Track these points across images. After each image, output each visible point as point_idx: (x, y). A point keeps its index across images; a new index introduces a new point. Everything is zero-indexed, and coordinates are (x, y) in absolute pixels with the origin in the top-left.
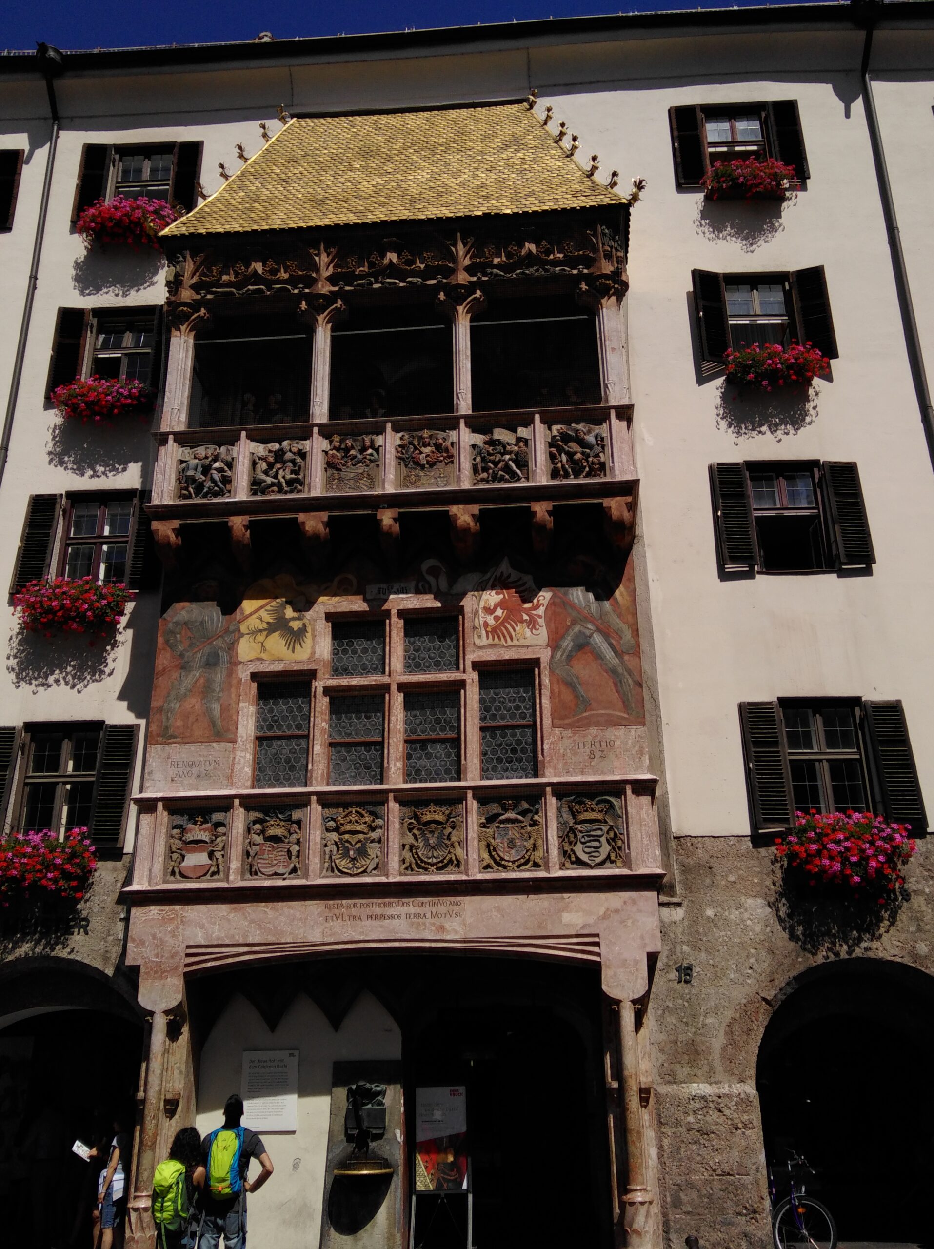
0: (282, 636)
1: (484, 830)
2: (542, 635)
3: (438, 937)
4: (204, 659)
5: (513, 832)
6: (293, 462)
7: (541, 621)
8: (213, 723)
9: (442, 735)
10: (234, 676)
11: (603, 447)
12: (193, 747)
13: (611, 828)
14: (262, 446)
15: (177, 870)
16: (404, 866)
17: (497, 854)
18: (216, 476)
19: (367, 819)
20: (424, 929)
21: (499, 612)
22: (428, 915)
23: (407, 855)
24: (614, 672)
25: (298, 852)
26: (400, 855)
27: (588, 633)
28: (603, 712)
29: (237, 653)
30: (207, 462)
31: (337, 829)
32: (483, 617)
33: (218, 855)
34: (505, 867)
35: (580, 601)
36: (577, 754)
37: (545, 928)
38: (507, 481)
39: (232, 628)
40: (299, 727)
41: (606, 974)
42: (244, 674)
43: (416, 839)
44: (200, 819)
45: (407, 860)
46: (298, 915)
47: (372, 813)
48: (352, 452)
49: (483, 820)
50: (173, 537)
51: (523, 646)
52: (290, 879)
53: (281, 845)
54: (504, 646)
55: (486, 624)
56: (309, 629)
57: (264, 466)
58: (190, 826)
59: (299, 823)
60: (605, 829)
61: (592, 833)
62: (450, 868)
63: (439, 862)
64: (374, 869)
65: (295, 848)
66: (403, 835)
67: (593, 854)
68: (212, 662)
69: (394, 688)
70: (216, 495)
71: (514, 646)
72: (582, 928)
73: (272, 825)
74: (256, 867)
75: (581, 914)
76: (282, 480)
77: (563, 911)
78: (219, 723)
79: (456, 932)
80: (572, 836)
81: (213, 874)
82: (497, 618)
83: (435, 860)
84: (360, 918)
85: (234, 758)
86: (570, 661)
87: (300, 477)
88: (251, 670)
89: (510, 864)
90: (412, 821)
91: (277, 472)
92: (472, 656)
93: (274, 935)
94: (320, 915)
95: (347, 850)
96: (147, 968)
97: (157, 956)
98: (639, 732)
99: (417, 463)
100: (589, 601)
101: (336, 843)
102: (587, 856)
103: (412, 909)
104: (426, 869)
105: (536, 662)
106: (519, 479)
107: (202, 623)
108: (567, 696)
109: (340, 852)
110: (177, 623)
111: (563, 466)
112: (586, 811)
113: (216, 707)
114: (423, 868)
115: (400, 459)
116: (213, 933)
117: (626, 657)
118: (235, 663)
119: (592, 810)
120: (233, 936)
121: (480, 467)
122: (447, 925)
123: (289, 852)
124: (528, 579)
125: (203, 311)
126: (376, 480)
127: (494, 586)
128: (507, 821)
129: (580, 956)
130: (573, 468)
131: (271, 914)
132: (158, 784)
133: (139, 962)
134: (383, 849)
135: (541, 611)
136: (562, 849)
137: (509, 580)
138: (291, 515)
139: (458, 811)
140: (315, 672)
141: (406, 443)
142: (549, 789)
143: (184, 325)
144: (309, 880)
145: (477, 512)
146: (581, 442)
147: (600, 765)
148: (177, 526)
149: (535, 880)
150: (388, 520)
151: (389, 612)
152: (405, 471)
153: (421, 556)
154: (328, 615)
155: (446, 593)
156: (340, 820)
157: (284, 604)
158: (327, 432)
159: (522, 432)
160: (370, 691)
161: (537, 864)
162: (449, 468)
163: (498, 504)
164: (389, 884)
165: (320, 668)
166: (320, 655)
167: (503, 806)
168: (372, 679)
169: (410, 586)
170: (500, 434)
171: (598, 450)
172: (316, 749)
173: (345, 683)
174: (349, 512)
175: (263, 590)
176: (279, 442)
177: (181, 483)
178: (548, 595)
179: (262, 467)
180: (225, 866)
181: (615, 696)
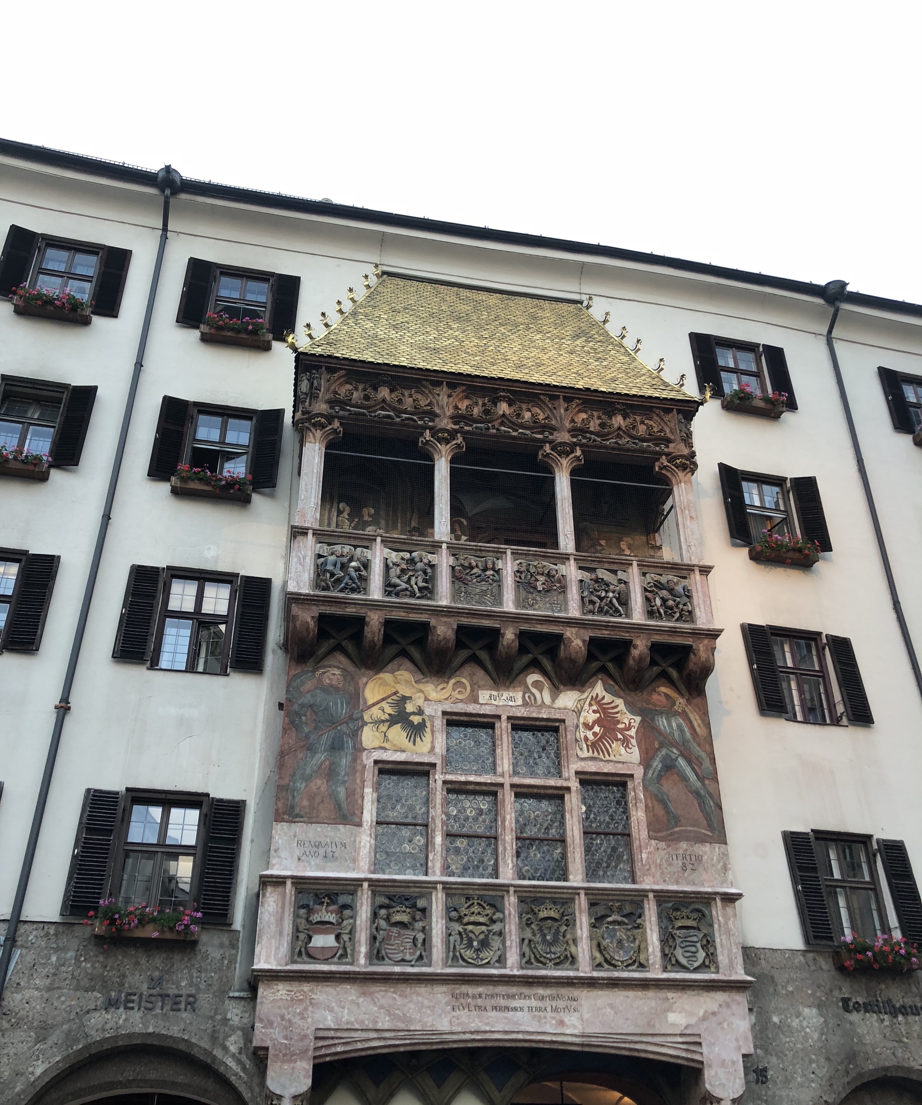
0: (404, 728)
1: (595, 930)
2: (634, 755)
3: (559, 1032)
4: (329, 743)
5: (621, 934)
6: (425, 572)
7: (634, 741)
8: (338, 806)
9: (551, 835)
10: (358, 761)
11: (689, 597)
12: (319, 828)
13: (705, 935)
14: (394, 554)
15: (303, 950)
16: (524, 961)
17: (609, 954)
19: (488, 912)
20: (546, 1023)
21: (597, 729)
22: (549, 1009)
23: (526, 949)
24: (697, 794)
25: (424, 940)
26: (521, 949)
27: (674, 756)
28: (691, 829)
29: (361, 740)
30: (345, 560)
32: (582, 733)
33: (346, 937)
34: (615, 966)
35: (664, 727)
36: (670, 865)
37: (654, 1026)
38: (612, 615)
39: (355, 717)
40: (415, 817)
41: (708, 1074)
42: (369, 762)
43: (534, 935)
44: (326, 900)
45: (527, 955)
46: (426, 1003)
47: (492, 906)
48: (475, 570)
49: (593, 921)
50: (312, 624)
51: (619, 762)
52: (417, 966)
54: (602, 760)
55: (586, 739)
56: (428, 724)
57: (398, 572)
58: (317, 907)
59: (423, 910)
60: (701, 936)
61: (689, 939)
62: (567, 965)
63: (555, 958)
64: (499, 961)
65: (420, 937)
67: (691, 959)
68: (336, 747)
69: (507, 787)
70: (353, 590)
71: (611, 761)
72: (686, 1028)
73: (398, 911)
74: (383, 952)
75: (683, 1014)
76: (415, 586)
77: (668, 1011)
78: (344, 805)
79: (575, 1027)
80: (671, 941)
81: (341, 956)
82: (595, 734)
83: (553, 956)
84: (485, 1009)
85: (360, 842)
86: (660, 780)
87: (430, 586)
88: (375, 758)
89: (620, 964)
90: (529, 916)
91: (409, 579)
92: (573, 766)
93: (403, 1022)
94: (447, 1003)
95: (470, 941)
96: (276, 1050)
97: (286, 1039)
98: (722, 850)
99: (535, 588)
100: (672, 728)
101: (460, 933)
102: (686, 959)
103: (534, 1003)
104: (544, 964)
105: (632, 776)
106: (621, 615)
107: (326, 709)
108: (660, 812)
109: (465, 942)
110: (302, 706)
111: (657, 609)
112: (683, 918)
113: (341, 790)
114: (541, 962)
115: (518, 584)
116: (343, 1017)
117: (707, 782)
118: (359, 749)
119: (688, 917)
120: (362, 1022)
121: (587, 600)
122: (566, 1020)
123: (415, 939)
124: (620, 702)
125: (336, 424)
126: (498, 599)
127: (590, 705)
128: (614, 922)
129: (684, 1054)
130: (665, 612)
131: (399, 1001)
132: (284, 862)
133: (268, 1043)
134: (504, 942)
135: (633, 732)
136: (663, 951)
137: (604, 701)
138: (423, 618)
139: (570, 911)
140: (434, 765)
141: (523, 569)
142: (651, 895)
143: (319, 433)
144: (437, 968)
145: (587, 639)
146: (671, 591)
147: (691, 877)
148: (317, 615)
149: (646, 980)
150: (509, 635)
151: (499, 717)
152: (523, 593)
153: (526, 669)
154: (444, 713)
155: (549, 707)
156: (463, 911)
157: (404, 699)
158: (454, 550)
159: (621, 575)
160: (484, 788)
161: (641, 965)
162: (561, 597)
163: (605, 633)
164: (514, 976)
165: (439, 762)
166: (438, 750)
167: (611, 909)
168: (486, 778)
169: (518, 696)
170: (602, 574)
171: (685, 599)
172: (438, 839)
173: (463, 778)
174: (474, 622)
175: (385, 684)
176: (411, 552)
177: (318, 575)
178: (638, 719)
179: (395, 571)
180: (353, 950)
181: (700, 816)
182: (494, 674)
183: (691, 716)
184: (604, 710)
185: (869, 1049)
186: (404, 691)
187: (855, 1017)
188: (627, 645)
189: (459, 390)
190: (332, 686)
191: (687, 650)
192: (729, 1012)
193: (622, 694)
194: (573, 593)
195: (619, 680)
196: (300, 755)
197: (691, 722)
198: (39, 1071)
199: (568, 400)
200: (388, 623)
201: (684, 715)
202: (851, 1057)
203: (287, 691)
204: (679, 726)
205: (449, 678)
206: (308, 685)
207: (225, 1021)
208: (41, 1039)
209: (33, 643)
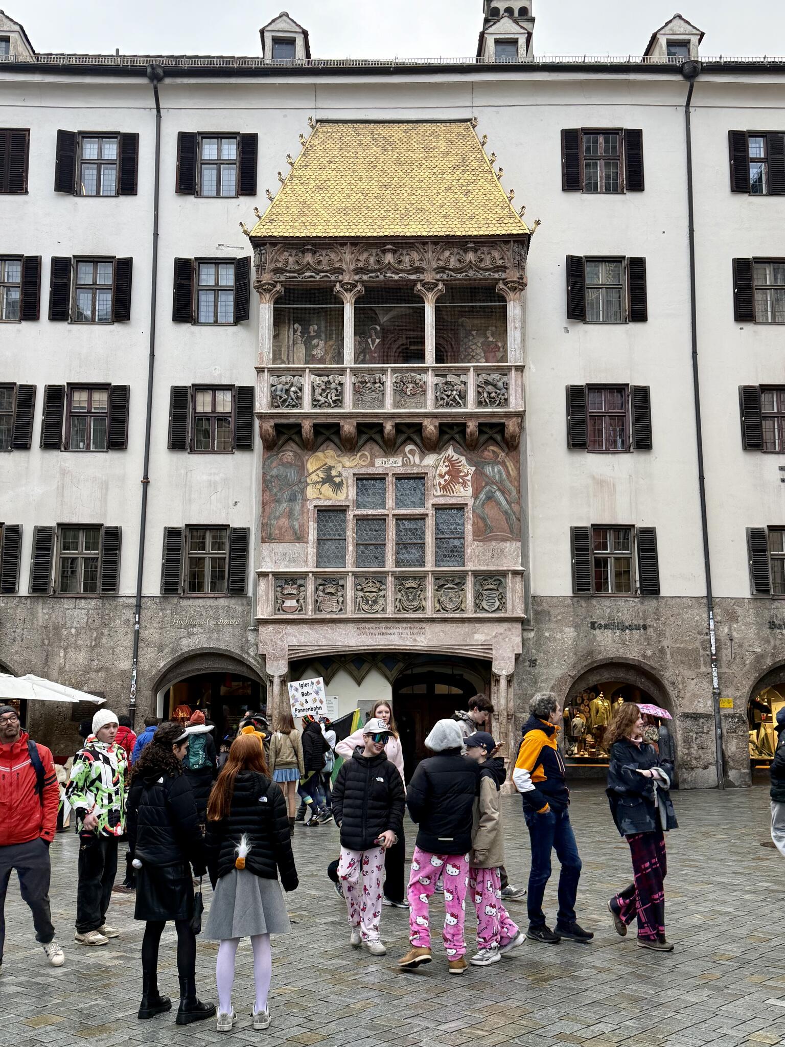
0: (330, 486)
1: (437, 592)
2: (469, 491)
3: (414, 645)
4: (288, 497)
5: (451, 594)
6: (337, 390)
7: (469, 483)
8: (295, 533)
9: (415, 541)
11: (506, 389)
12: (285, 545)
13: (501, 593)
14: (318, 378)
15: (280, 608)
16: (396, 610)
17: (444, 605)
18: (293, 396)
19: (378, 585)
20: (407, 640)
21: (447, 477)
22: (409, 633)
23: (398, 604)
24: (506, 513)
25: (343, 601)
26: (395, 604)
27: (494, 490)
30: (287, 387)
31: (362, 590)
32: (438, 480)
33: (301, 601)
34: (447, 611)
35: (490, 472)
36: (484, 555)
37: (466, 641)
38: (455, 408)
39: (302, 480)
40: (340, 535)
41: (495, 664)
42: (311, 507)
43: (402, 596)
44: (291, 582)
45: (398, 607)
46: (344, 632)
47: (380, 582)
48: (368, 385)
49: (436, 588)
50: (271, 430)
51: (460, 497)
52: (339, 614)
53: (335, 597)
54: (448, 496)
55: (440, 484)
56: (345, 482)
57: (320, 391)
58: (286, 586)
59: (343, 586)
60: (499, 593)
61: (491, 595)
62: (420, 611)
63: (414, 608)
64: (382, 610)
65: (341, 599)
66: (396, 594)
67: (491, 606)
68: (292, 499)
69: (391, 516)
70: (294, 406)
71: (455, 496)
72: (484, 641)
73: (329, 587)
74: (321, 608)
75: (484, 634)
76: (331, 400)
77: (475, 633)
78: (298, 532)
79: (422, 642)
81: (299, 611)
82: (445, 481)
83: (412, 607)
84: (375, 634)
85: (307, 551)
86: (483, 506)
87: (340, 398)
88: (314, 504)
89: (450, 610)
90: (400, 587)
91: (327, 395)
92: (431, 501)
93: (332, 641)
94: (355, 632)
95: (367, 600)
96: (270, 655)
97: (274, 650)
98: (517, 545)
99: (406, 393)
100: (495, 473)
101: (362, 597)
102: (488, 606)
103: (401, 631)
104: (408, 611)
105: (467, 504)
106: (461, 407)
107: (286, 476)
108: (481, 524)
109: (365, 601)
110: (272, 477)
111: (485, 400)
112: (488, 584)
113: (296, 523)
114: (406, 611)
115: (395, 391)
116: (302, 640)
117: (513, 505)
118: (305, 500)
119: (491, 584)
120: (312, 642)
121: (439, 398)
122: (418, 639)
123: (338, 601)
124: (463, 459)
125: (278, 287)
126: (382, 404)
127: (444, 462)
128: (449, 588)
129: (482, 654)
130: (490, 401)
131: (330, 631)
132: (268, 564)
133: (265, 652)
134: (385, 601)
135: (469, 477)
136: (475, 603)
137: (453, 459)
138: (336, 421)
139: (424, 583)
140: (348, 506)
141: (398, 381)
142: (470, 573)
143: (268, 296)
144: (349, 615)
145: (437, 425)
146: (495, 386)
147: (496, 562)
148: (273, 424)
149: (462, 618)
150: (389, 427)
151: (388, 474)
152: (398, 398)
153: (404, 443)
154: (354, 474)
155: (418, 465)
156: (364, 585)
157: (330, 468)
158: (355, 372)
159: (463, 378)
160: (378, 517)
161: (462, 610)
162: (422, 398)
163: (449, 420)
164: (390, 618)
165: (351, 504)
166: (350, 497)
167: (447, 581)
168: (379, 511)
169: (399, 460)
170: (450, 378)
171: (504, 390)
172: (351, 548)
173: (365, 513)
174: (367, 420)
175: (318, 459)
176: (328, 376)
177: (273, 399)
178: (473, 469)
179: (318, 391)
180: (305, 607)
181: (506, 526)
182: (385, 448)
183: (508, 464)
184: (453, 465)
185: (602, 648)
186: (330, 462)
187: (597, 632)
188: (464, 426)
189: (358, 247)
190: (287, 462)
191: (503, 425)
192: (510, 633)
193: (465, 453)
194: (430, 395)
195: (463, 445)
196: (273, 505)
197: (507, 468)
198: (162, 665)
199: (435, 243)
200: (315, 426)
201: (503, 464)
202: (590, 653)
203: (263, 468)
204: (499, 472)
205: (358, 452)
206: (274, 464)
207: (247, 641)
208: (161, 651)
209: (123, 445)
